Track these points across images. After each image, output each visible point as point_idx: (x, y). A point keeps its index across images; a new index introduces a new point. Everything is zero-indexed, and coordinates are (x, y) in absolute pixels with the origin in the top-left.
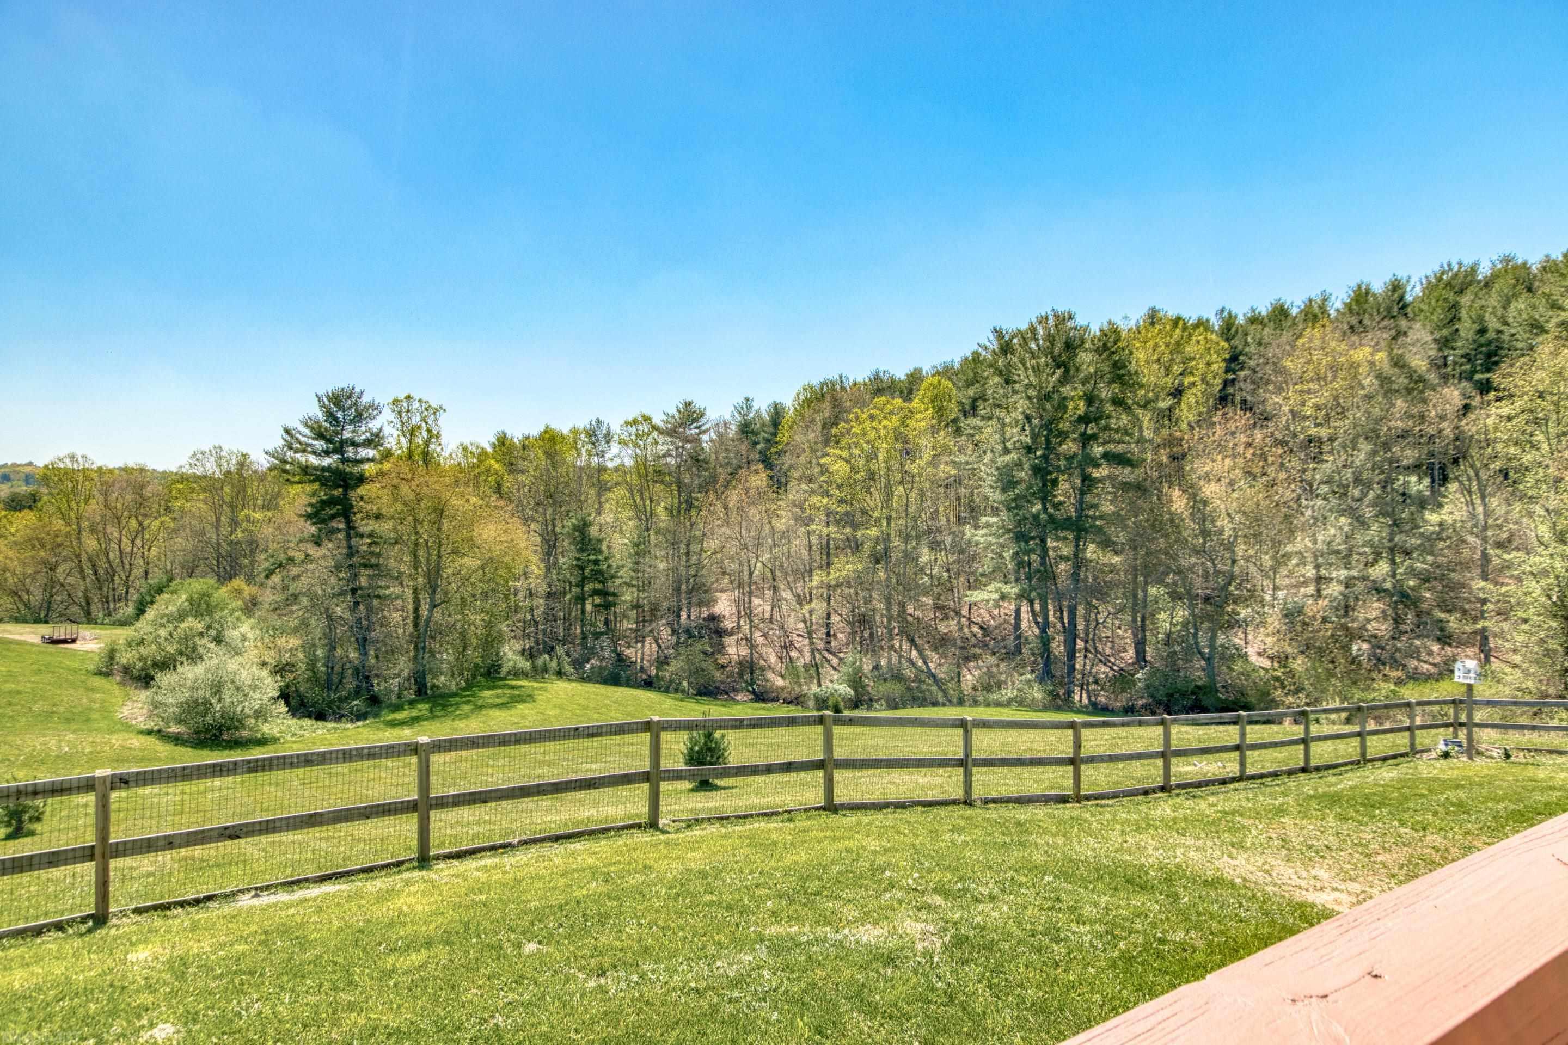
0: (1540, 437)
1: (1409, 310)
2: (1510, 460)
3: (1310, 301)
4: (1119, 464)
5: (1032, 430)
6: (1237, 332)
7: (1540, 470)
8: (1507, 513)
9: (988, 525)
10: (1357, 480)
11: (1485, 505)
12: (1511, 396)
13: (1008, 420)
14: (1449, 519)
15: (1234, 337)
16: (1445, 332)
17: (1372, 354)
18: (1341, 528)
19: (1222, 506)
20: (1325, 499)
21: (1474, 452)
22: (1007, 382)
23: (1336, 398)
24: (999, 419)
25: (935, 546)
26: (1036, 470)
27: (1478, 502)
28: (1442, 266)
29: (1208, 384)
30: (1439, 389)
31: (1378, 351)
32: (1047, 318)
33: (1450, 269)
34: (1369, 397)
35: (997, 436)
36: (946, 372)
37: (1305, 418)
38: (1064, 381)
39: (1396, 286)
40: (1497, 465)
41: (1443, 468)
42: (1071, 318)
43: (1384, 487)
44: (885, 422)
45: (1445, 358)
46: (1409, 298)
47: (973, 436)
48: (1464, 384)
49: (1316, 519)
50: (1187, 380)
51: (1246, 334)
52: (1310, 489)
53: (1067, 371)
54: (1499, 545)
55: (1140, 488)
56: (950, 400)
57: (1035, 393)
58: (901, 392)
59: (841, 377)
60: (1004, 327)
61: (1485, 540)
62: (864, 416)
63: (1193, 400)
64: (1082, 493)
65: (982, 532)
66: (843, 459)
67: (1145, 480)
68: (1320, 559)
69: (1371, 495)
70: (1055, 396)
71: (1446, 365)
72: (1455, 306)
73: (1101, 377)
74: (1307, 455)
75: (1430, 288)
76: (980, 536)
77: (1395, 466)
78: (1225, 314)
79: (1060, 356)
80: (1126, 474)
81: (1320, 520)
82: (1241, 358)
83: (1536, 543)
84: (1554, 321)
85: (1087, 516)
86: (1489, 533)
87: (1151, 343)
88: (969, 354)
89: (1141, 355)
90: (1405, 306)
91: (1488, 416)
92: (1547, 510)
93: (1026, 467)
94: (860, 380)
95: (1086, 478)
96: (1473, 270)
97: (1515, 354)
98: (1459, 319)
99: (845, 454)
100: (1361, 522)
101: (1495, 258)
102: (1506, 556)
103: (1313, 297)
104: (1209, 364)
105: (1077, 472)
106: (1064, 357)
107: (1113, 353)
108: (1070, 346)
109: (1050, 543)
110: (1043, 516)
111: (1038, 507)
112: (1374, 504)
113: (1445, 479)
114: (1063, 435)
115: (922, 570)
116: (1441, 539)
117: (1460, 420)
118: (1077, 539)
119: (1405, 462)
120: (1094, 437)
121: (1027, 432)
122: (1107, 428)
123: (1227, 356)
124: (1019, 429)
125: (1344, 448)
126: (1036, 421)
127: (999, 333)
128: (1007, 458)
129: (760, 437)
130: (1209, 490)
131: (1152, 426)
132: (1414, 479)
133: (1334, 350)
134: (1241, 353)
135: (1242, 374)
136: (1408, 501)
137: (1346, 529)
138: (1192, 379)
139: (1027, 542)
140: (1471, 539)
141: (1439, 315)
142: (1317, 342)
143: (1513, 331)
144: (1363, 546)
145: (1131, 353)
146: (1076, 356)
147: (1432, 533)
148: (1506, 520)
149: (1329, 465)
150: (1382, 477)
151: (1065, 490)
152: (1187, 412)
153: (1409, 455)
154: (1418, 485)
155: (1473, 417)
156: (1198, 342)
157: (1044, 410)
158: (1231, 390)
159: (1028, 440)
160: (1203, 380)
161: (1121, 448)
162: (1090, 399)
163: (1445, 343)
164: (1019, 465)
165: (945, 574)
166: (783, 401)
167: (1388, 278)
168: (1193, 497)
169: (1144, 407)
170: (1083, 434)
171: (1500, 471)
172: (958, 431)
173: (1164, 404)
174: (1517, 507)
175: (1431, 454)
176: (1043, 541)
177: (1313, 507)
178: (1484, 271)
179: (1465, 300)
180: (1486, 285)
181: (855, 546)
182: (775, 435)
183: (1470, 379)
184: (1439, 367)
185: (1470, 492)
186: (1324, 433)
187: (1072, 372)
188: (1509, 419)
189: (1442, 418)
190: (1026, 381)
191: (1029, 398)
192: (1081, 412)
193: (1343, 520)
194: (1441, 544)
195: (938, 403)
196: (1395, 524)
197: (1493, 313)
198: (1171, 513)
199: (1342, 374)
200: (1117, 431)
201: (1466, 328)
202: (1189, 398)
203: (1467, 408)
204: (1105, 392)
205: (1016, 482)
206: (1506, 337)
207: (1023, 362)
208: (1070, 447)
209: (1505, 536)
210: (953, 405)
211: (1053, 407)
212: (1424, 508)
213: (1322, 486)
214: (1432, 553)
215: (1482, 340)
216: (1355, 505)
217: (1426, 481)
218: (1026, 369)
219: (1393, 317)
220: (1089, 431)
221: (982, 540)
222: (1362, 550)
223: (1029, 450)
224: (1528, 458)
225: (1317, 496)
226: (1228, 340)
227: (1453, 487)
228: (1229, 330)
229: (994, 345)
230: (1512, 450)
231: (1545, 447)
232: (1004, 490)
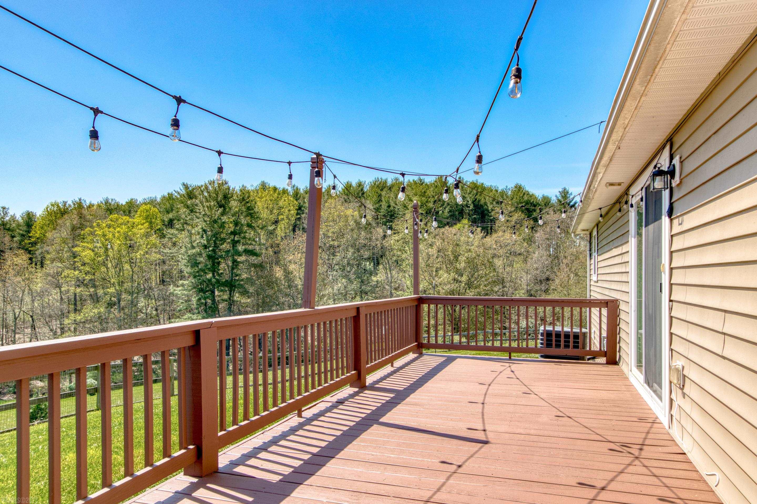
0: (407, 248)
1: (365, 195)
2: (398, 257)
3: (329, 186)
4: (251, 255)
5: (207, 237)
6: (300, 197)
7: (407, 261)
8: (398, 276)
9: (183, 285)
10: (348, 264)
11: (391, 274)
12: (398, 233)
13: (193, 232)
14: (380, 279)
15: (299, 199)
16: (377, 205)
17: (353, 212)
18: (343, 283)
19: (297, 275)
20: (337, 271)
21: (387, 253)
22: (192, 211)
23: (340, 229)
24: (188, 231)
25: (148, 297)
26: (209, 257)
27: (389, 272)
28: (375, 179)
29: (289, 219)
30: (376, 228)
31: (355, 211)
32: (214, 182)
33: (378, 180)
34: (352, 230)
35: (187, 239)
36: (152, 202)
37: (329, 237)
38: (223, 214)
39: (360, 185)
40: (395, 258)
41: (377, 259)
42: (226, 183)
43: (358, 267)
44: (118, 229)
45: (377, 216)
46: (365, 190)
47: (171, 238)
48: (384, 226)
49: (334, 280)
50: (281, 217)
51: (304, 198)
52: (331, 267)
53: (225, 209)
54: (396, 289)
55: (261, 266)
56: (156, 219)
57: (208, 219)
58: (124, 212)
59: (80, 200)
60: (189, 183)
61: (391, 287)
62: (104, 225)
63: (283, 226)
64: (233, 269)
65: (180, 288)
66: (90, 249)
67: (262, 262)
68: (335, 297)
69: (353, 270)
70: (219, 221)
71: (378, 218)
72: (380, 195)
73: (242, 213)
74: (330, 253)
75: (372, 187)
76: (178, 291)
77: (362, 258)
78: (295, 188)
79: (221, 201)
80: (253, 259)
81: (335, 281)
82: (302, 208)
83: (406, 288)
84: (410, 205)
85: (235, 280)
86: (392, 285)
87: (264, 199)
88: (166, 194)
89: (259, 204)
90: (363, 194)
91: (391, 240)
92: (409, 276)
93: (204, 255)
94: (95, 202)
95: (234, 261)
96: (386, 182)
97: (399, 216)
98: (382, 201)
99: (90, 246)
100: (351, 282)
101: (393, 178)
102: (397, 293)
103: (331, 184)
104: (289, 211)
105: (230, 259)
106: (223, 202)
107: (247, 202)
108: (226, 197)
109: (217, 293)
110: (214, 280)
111: (209, 276)
112: (355, 273)
113: (378, 264)
114: (223, 240)
115: (141, 311)
116: (377, 287)
117: (383, 241)
118: (230, 291)
119: (365, 257)
120: (238, 242)
121: (205, 238)
122: (244, 238)
123: (297, 208)
124: (200, 236)
125: (343, 250)
126: (209, 233)
127: (186, 186)
128: (194, 251)
129: (16, 234)
130: (292, 267)
131: (265, 237)
132: (368, 263)
133: (339, 209)
134: (302, 206)
135: (303, 216)
136: (366, 272)
137: (345, 284)
138: (282, 217)
139: (204, 293)
140: (387, 287)
141: (375, 198)
142: (333, 205)
143: (399, 207)
144: (351, 291)
145: (256, 203)
146: (229, 202)
147: (374, 285)
148: (397, 280)
149: (338, 257)
150: (357, 262)
151: (223, 267)
152: (280, 232)
153: (367, 254)
154: (369, 266)
155: (387, 240)
156: (285, 200)
157: (213, 227)
158: (298, 223)
159: (205, 242)
160: (287, 217)
161: (250, 247)
162: (236, 224)
163: (377, 210)
164: (200, 254)
165: (154, 312)
166: (34, 211)
167: (357, 181)
168: (285, 270)
169: (262, 228)
170: (233, 240)
171: (396, 261)
172: (163, 236)
173: (271, 228)
174: (401, 274)
175: (373, 254)
176: (213, 292)
177: (332, 275)
178: (389, 182)
179: (383, 193)
180: (390, 188)
181: (96, 299)
182: (29, 232)
183: (385, 225)
184: (375, 219)
185: (386, 269)
186: (336, 243)
187: (227, 210)
188: (398, 241)
189: (377, 240)
190: (203, 213)
191: (205, 221)
192: (232, 229)
193: (343, 280)
194: (377, 289)
195: (149, 219)
196: (362, 282)
197: (392, 200)
198: (276, 278)
199: (342, 220)
200: (249, 239)
201: (384, 205)
202: (282, 225)
203: (385, 236)
204: (243, 221)
205: (199, 263)
206: (396, 210)
207: (201, 202)
208: (225, 246)
209: (397, 285)
210: (158, 221)
211: (218, 226)
212: (371, 275)
213: (336, 266)
214: (374, 293)
215: (389, 210)
216: (348, 274)
217: (372, 264)
218: (204, 207)
219: (360, 197)
220: (236, 239)
221: (179, 293)
222: (351, 292)
223: (205, 247)
224: (404, 256)
225: (334, 270)
226: (297, 200)
227: (381, 267)
228: (297, 195)
229: (183, 192)
230: (399, 253)
231: (408, 252)
232: (192, 267)
